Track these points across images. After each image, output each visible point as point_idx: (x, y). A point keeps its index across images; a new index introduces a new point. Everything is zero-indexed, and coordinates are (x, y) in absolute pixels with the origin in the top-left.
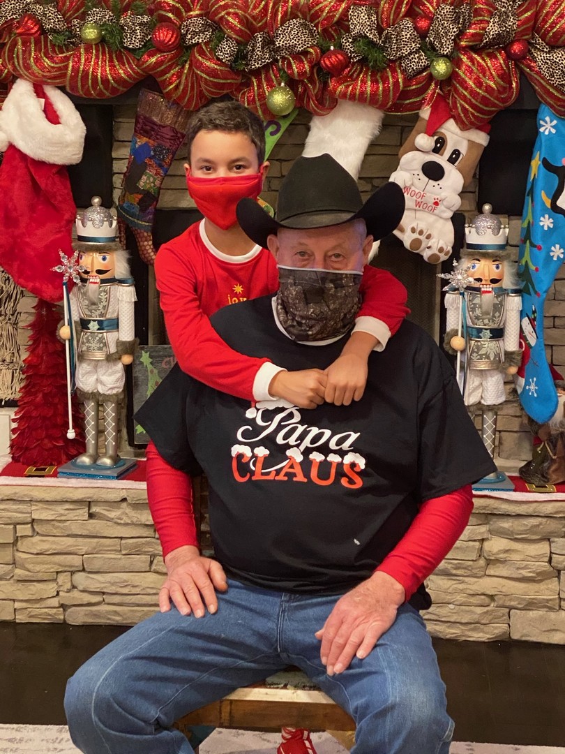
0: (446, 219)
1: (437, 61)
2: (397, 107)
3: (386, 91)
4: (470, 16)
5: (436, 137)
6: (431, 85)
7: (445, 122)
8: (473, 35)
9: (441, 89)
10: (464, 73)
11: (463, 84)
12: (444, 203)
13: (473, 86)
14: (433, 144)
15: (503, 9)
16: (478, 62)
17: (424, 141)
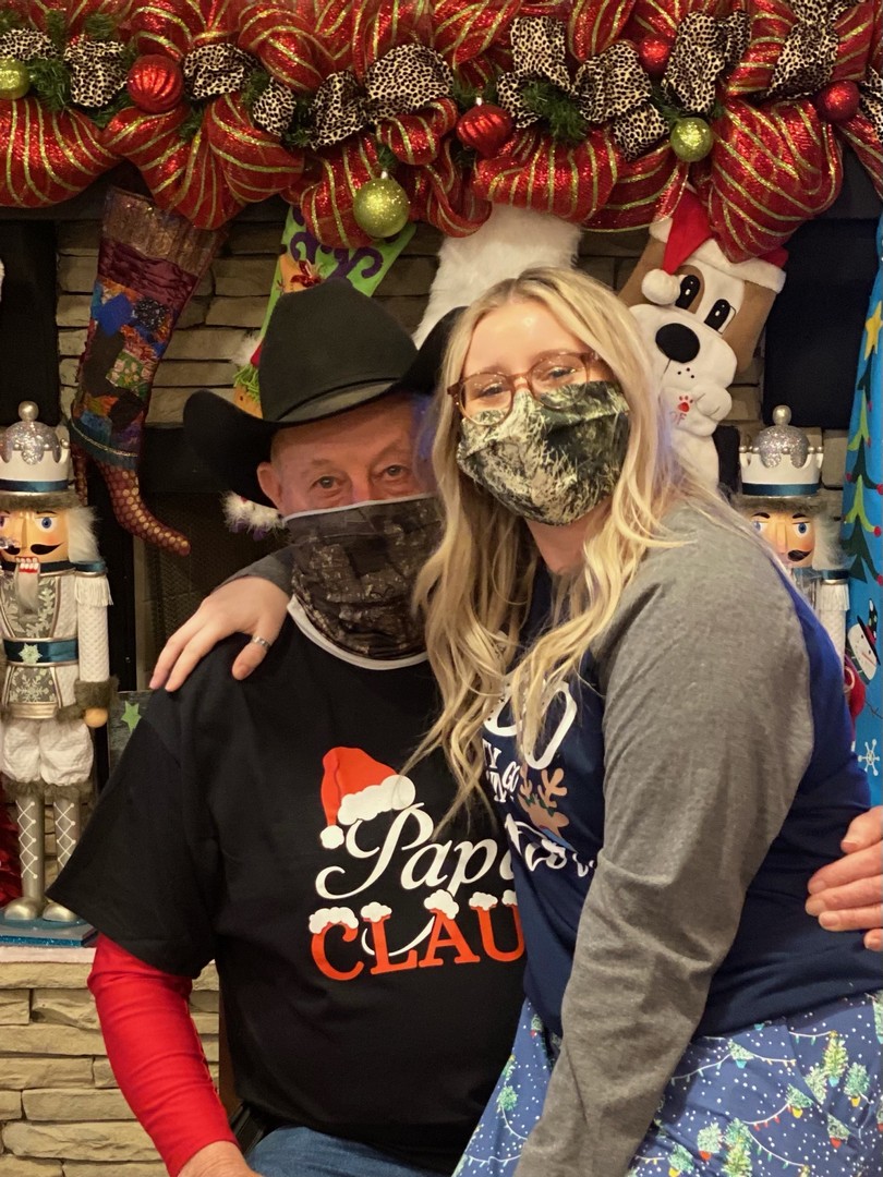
0: (703, 437)
1: (684, 125)
2: (605, 218)
3: (585, 186)
4: (745, 36)
5: (682, 277)
6: (671, 173)
7: (699, 246)
8: (752, 72)
9: (690, 181)
10: (736, 148)
11: (734, 169)
12: (700, 405)
13: (754, 173)
14: (677, 291)
15: (810, 22)
16: (763, 126)
17: (659, 283)
